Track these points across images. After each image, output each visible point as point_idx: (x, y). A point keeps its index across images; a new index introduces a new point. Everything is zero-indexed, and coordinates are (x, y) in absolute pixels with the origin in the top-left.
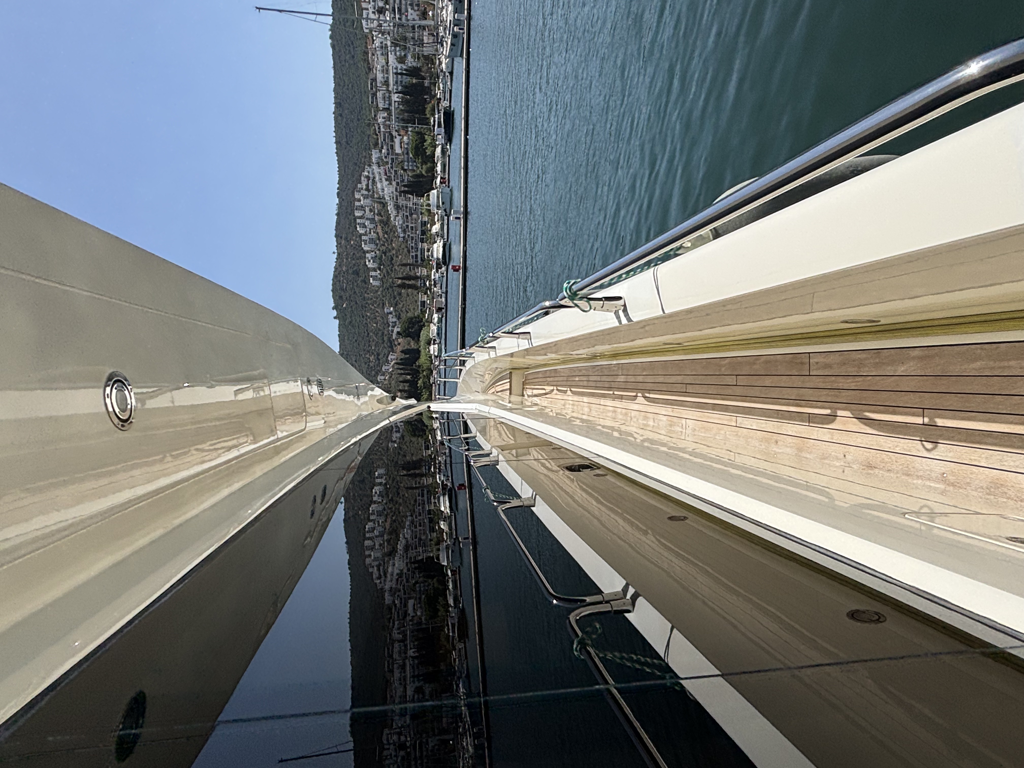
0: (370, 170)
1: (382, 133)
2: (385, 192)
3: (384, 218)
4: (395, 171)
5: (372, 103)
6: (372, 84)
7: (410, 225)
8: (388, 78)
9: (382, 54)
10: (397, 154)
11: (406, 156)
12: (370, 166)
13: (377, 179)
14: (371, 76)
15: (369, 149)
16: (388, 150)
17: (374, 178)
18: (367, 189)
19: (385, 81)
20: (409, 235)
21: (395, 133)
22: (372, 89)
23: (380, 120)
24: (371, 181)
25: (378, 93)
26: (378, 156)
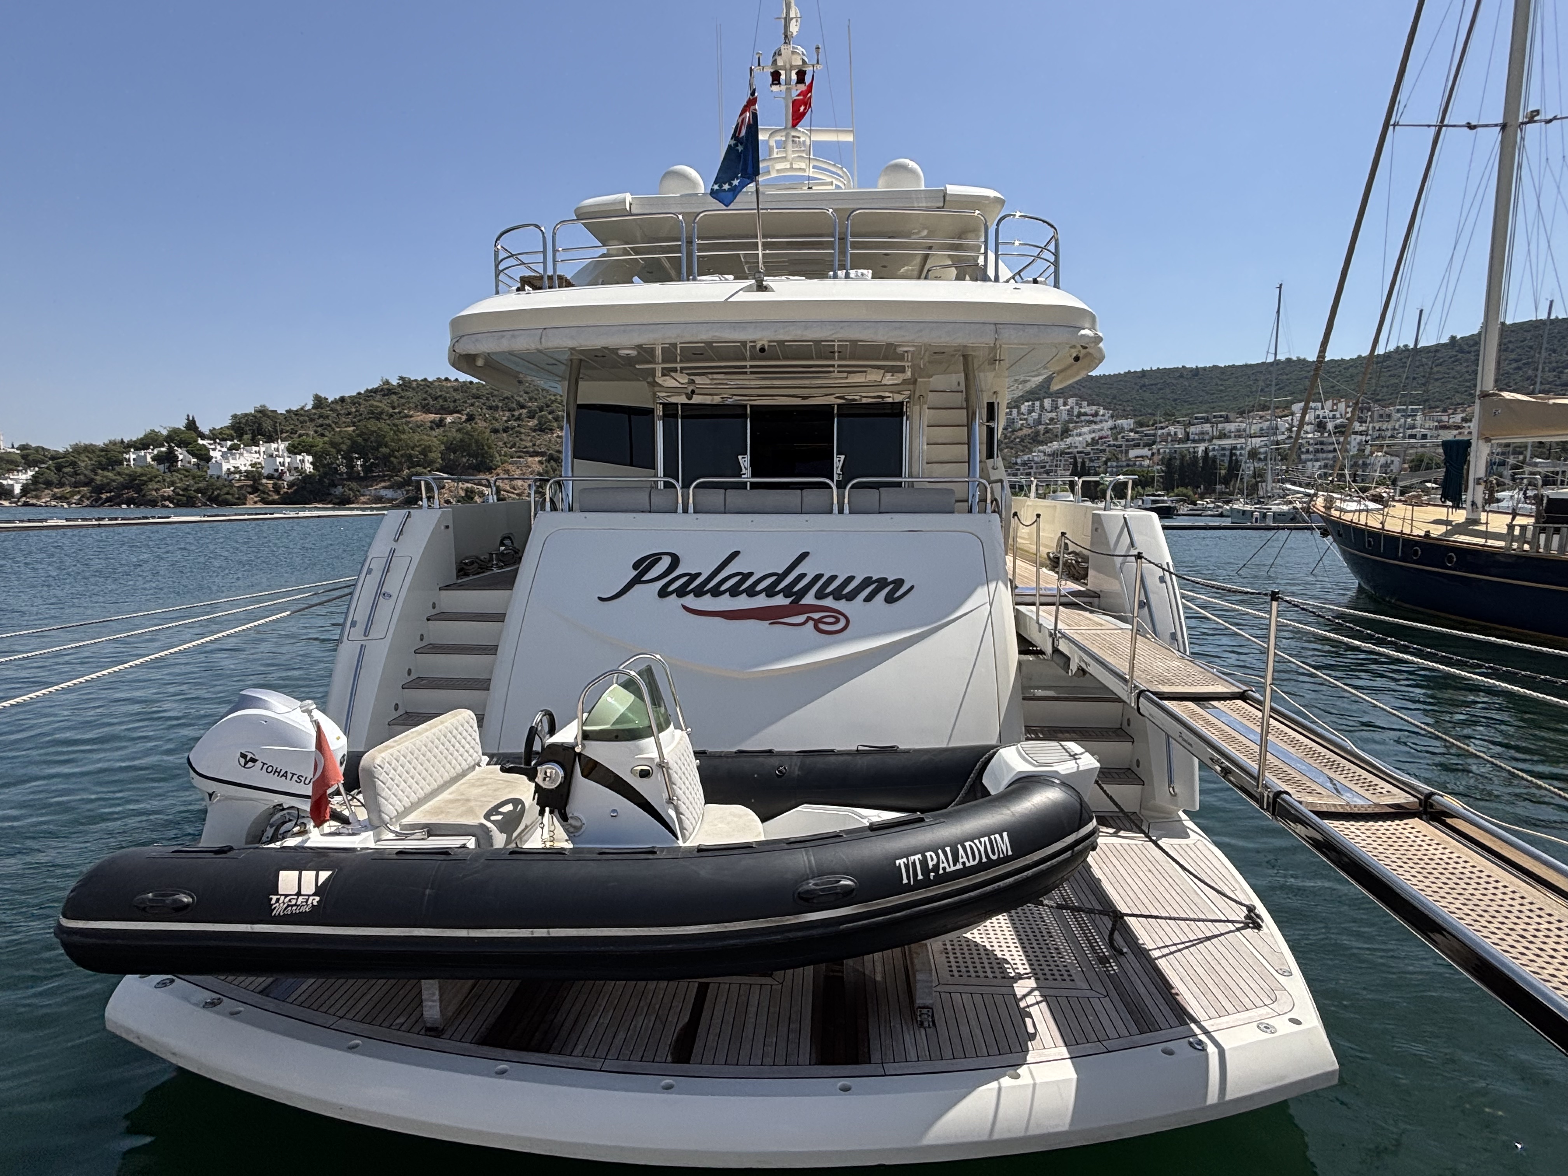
0: (1106, 417)
1: (1155, 432)
2: (1077, 438)
3: (1041, 438)
4: (1104, 451)
5: (1196, 418)
6: (1221, 416)
8: (1230, 437)
9: (1261, 429)
10: (1127, 452)
11: (1125, 464)
12: (1112, 417)
13: (1095, 427)
14: (1232, 416)
15: (1135, 415)
16: (1133, 440)
17: (1096, 423)
18: (1080, 414)
19: (1225, 434)
21: (1155, 448)
22: (1215, 417)
23: (1172, 429)
24: (1091, 418)
25: (1208, 425)
26: (1126, 427)
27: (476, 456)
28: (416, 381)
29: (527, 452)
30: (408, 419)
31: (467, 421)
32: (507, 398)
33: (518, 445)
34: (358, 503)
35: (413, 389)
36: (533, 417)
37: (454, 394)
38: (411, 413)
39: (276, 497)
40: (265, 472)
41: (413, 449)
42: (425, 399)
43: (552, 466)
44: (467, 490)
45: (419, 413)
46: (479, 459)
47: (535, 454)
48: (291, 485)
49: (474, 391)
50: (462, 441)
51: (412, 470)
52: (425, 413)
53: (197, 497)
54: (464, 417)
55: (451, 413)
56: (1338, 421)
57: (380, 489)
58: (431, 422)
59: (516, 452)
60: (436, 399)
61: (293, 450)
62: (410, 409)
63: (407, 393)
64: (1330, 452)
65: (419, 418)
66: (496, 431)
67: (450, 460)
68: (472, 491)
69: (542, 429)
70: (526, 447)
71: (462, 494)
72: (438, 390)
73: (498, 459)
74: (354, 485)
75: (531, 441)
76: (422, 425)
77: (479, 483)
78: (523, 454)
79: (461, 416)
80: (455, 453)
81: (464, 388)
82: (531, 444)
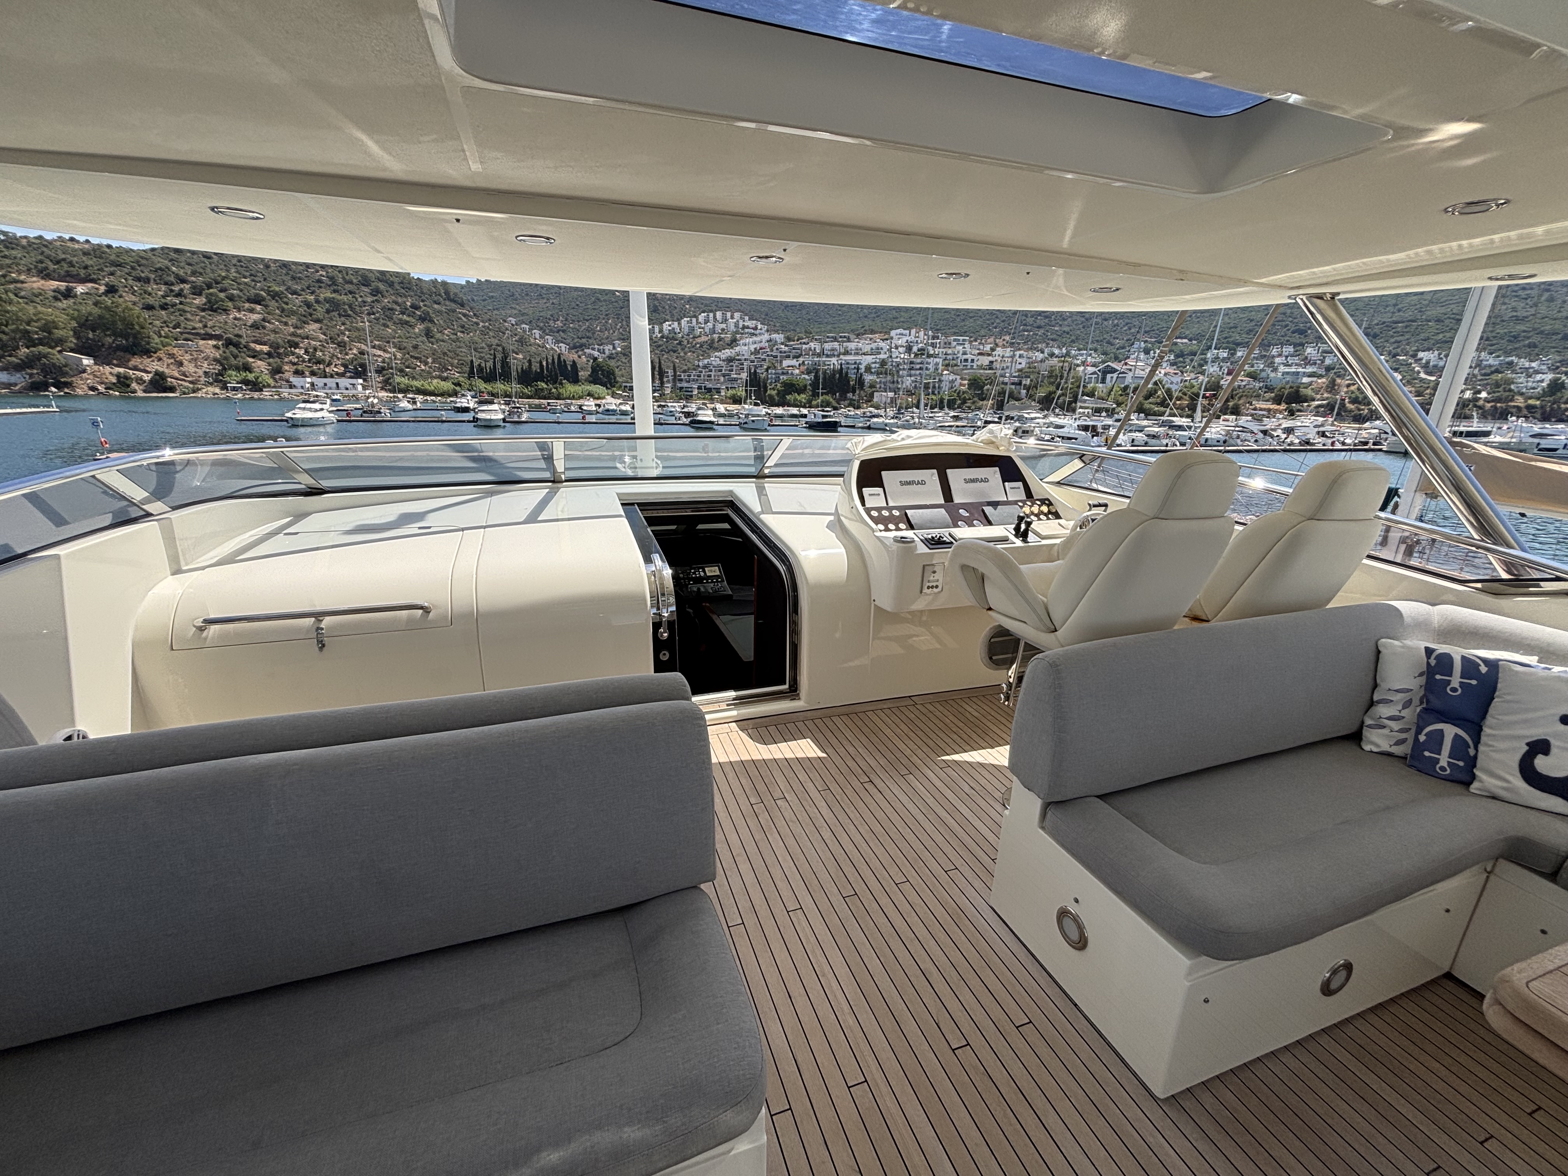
0: (763, 331)
1: (799, 346)
2: (743, 347)
3: (716, 345)
4: (764, 360)
5: (828, 337)
6: (845, 337)
7: (713, 374)
8: (851, 354)
9: (872, 349)
10: (781, 362)
11: (780, 372)
12: (768, 331)
13: (755, 338)
14: (852, 337)
15: (783, 331)
16: (785, 352)
17: (756, 335)
18: (744, 327)
20: (701, 372)
21: (801, 360)
22: (841, 337)
23: (812, 345)
24: (753, 331)
25: (836, 343)
26: (778, 340)
27: (126, 336)
28: (25, 237)
29: (197, 334)
30: (19, 285)
31: (106, 293)
32: (160, 269)
33: (183, 325)
35: (24, 247)
36: (200, 294)
37: (84, 258)
38: (22, 277)
41: (28, 324)
42: (41, 262)
43: (231, 352)
44: (118, 376)
45: (35, 279)
46: (131, 340)
47: (208, 337)
49: (113, 257)
50: (100, 317)
51: (32, 349)
52: (43, 278)
54: (102, 289)
55: (83, 281)
56: (921, 345)
58: (54, 291)
59: (181, 333)
60: (58, 262)
62: (19, 272)
63: (14, 252)
64: (917, 369)
65: (35, 285)
66: (149, 307)
67: (88, 339)
68: (127, 378)
69: (212, 307)
70: (194, 328)
71: (114, 380)
72: (59, 252)
73: (157, 340)
75: (201, 321)
76: (40, 294)
77: (135, 368)
78: (191, 337)
79: (97, 286)
80: (94, 331)
81: (98, 253)
82: (201, 325)
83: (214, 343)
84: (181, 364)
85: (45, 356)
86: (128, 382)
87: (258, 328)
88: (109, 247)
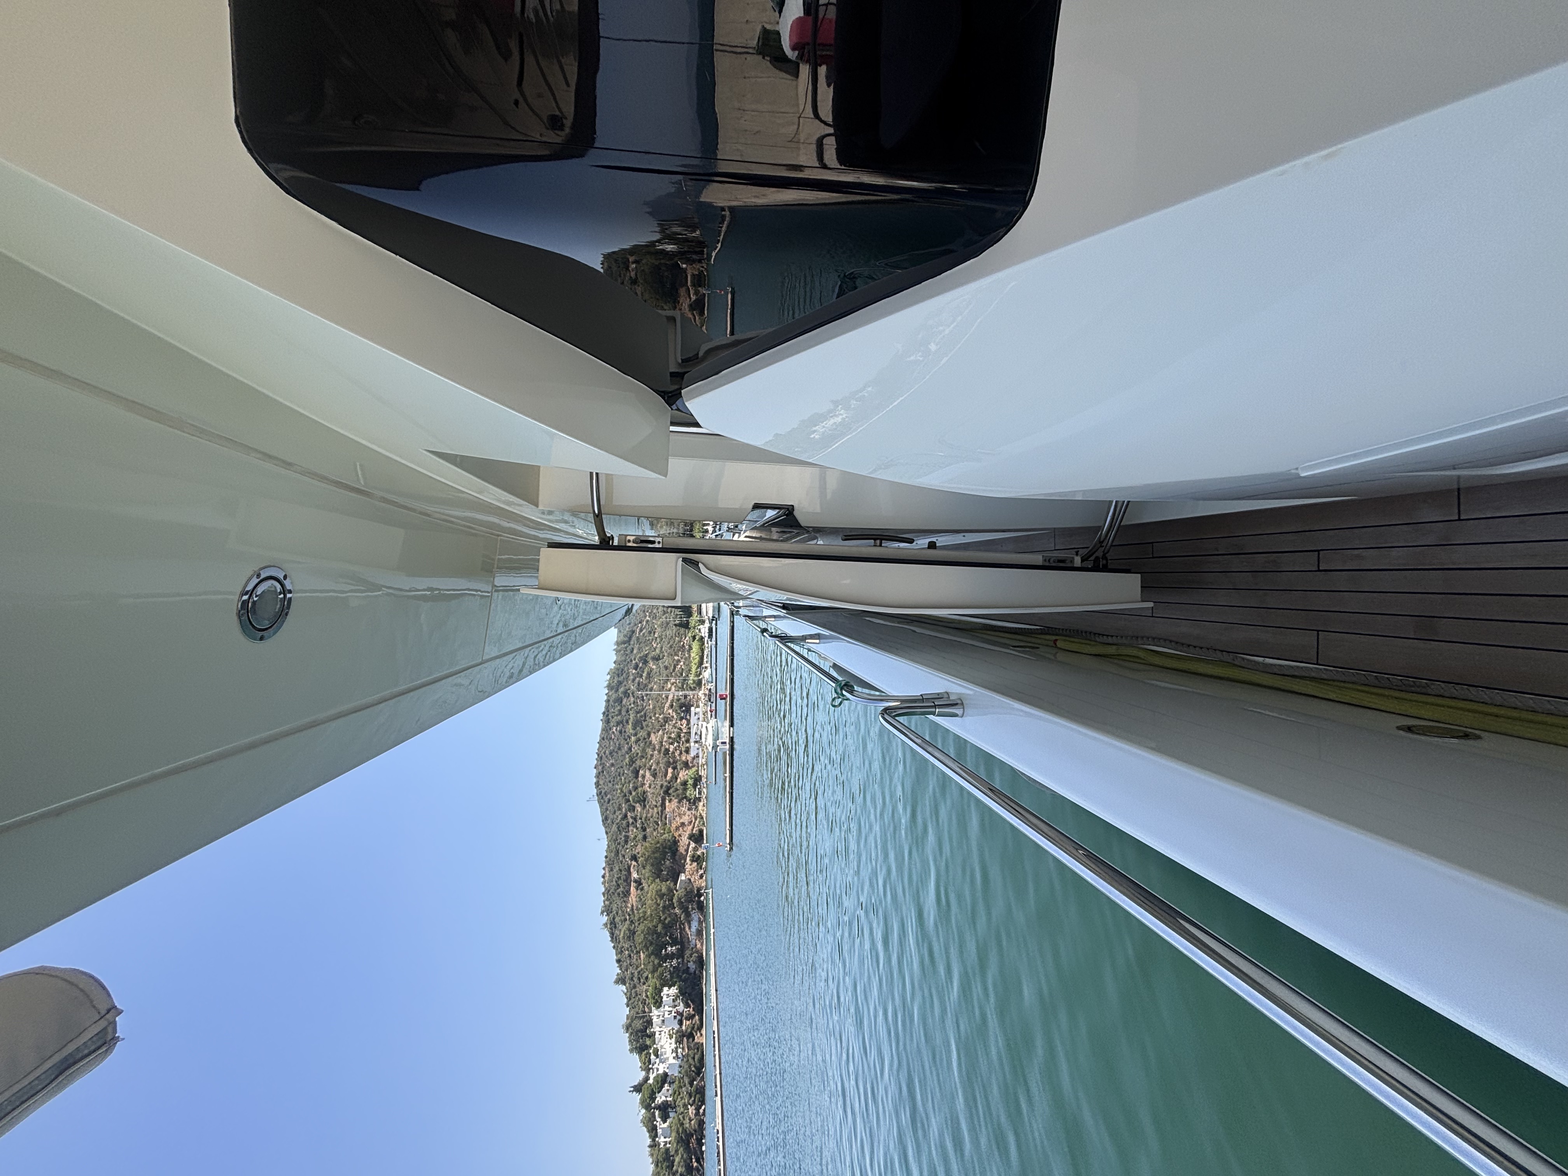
27: (665, 853)
28: (604, 902)
29: (662, 812)
30: (635, 908)
31: (636, 861)
32: (618, 828)
33: (656, 820)
34: (702, 950)
35: (611, 903)
36: (634, 807)
37: (615, 871)
38: (629, 905)
39: (697, 1017)
40: (677, 1027)
41: (659, 905)
42: (619, 894)
43: (674, 792)
44: (692, 861)
45: (630, 899)
46: (667, 850)
47: (663, 805)
48: (687, 1005)
49: (613, 855)
50: (652, 865)
51: (675, 905)
52: (629, 894)
53: (697, 1085)
54: (634, 863)
55: (630, 874)
57: (691, 932)
58: (637, 890)
59: (661, 821)
61: (659, 1004)
62: (626, 907)
63: (614, 909)
65: (634, 899)
66: (645, 838)
67: (668, 874)
68: (693, 856)
69: (643, 800)
70: (658, 813)
71: (695, 864)
72: (612, 884)
73: (667, 835)
74: (688, 953)
75: (653, 809)
76: (640, 897)
77: (687, 851)
78: (664, 816)
79: (632, 866)
80: (662, 871)
81: (610, 862)
82: (655, 809)
83: (667, 801)
84: (683, 824)
85: (679, 899)
86: (696, 856)
87: (656, 774)
88: (606, 857)
